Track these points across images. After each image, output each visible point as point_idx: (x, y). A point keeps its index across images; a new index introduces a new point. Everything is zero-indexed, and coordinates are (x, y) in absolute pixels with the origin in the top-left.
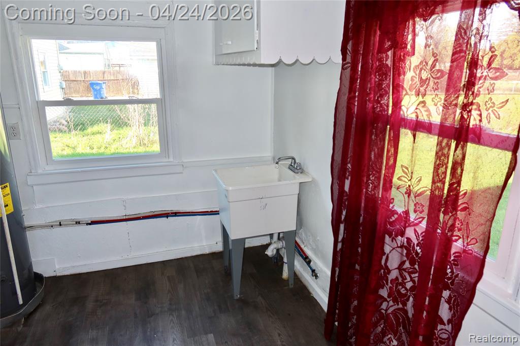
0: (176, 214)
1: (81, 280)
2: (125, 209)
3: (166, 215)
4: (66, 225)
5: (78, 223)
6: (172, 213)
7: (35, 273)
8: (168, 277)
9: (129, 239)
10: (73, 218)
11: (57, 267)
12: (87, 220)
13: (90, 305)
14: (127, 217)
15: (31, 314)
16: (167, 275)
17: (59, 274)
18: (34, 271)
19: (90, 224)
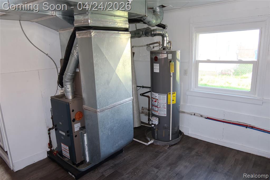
0: (252, 128)
1: (196, 142)
2: (224, 116)
3: (247, 126)
4: (197, 115)
5: (201, 116)
6: (249, 126)
7: (180, 130)
8: (236, 159)
9: (223, 132)
10: (200, 113)
11: (190, 132)
12: (205, 116)
13: (193, 153)
14: (224, 121)
15: (172, 145)
16: (236, 158)
17: (189, 136)
18: (180, 129)
19: (206, 118)
